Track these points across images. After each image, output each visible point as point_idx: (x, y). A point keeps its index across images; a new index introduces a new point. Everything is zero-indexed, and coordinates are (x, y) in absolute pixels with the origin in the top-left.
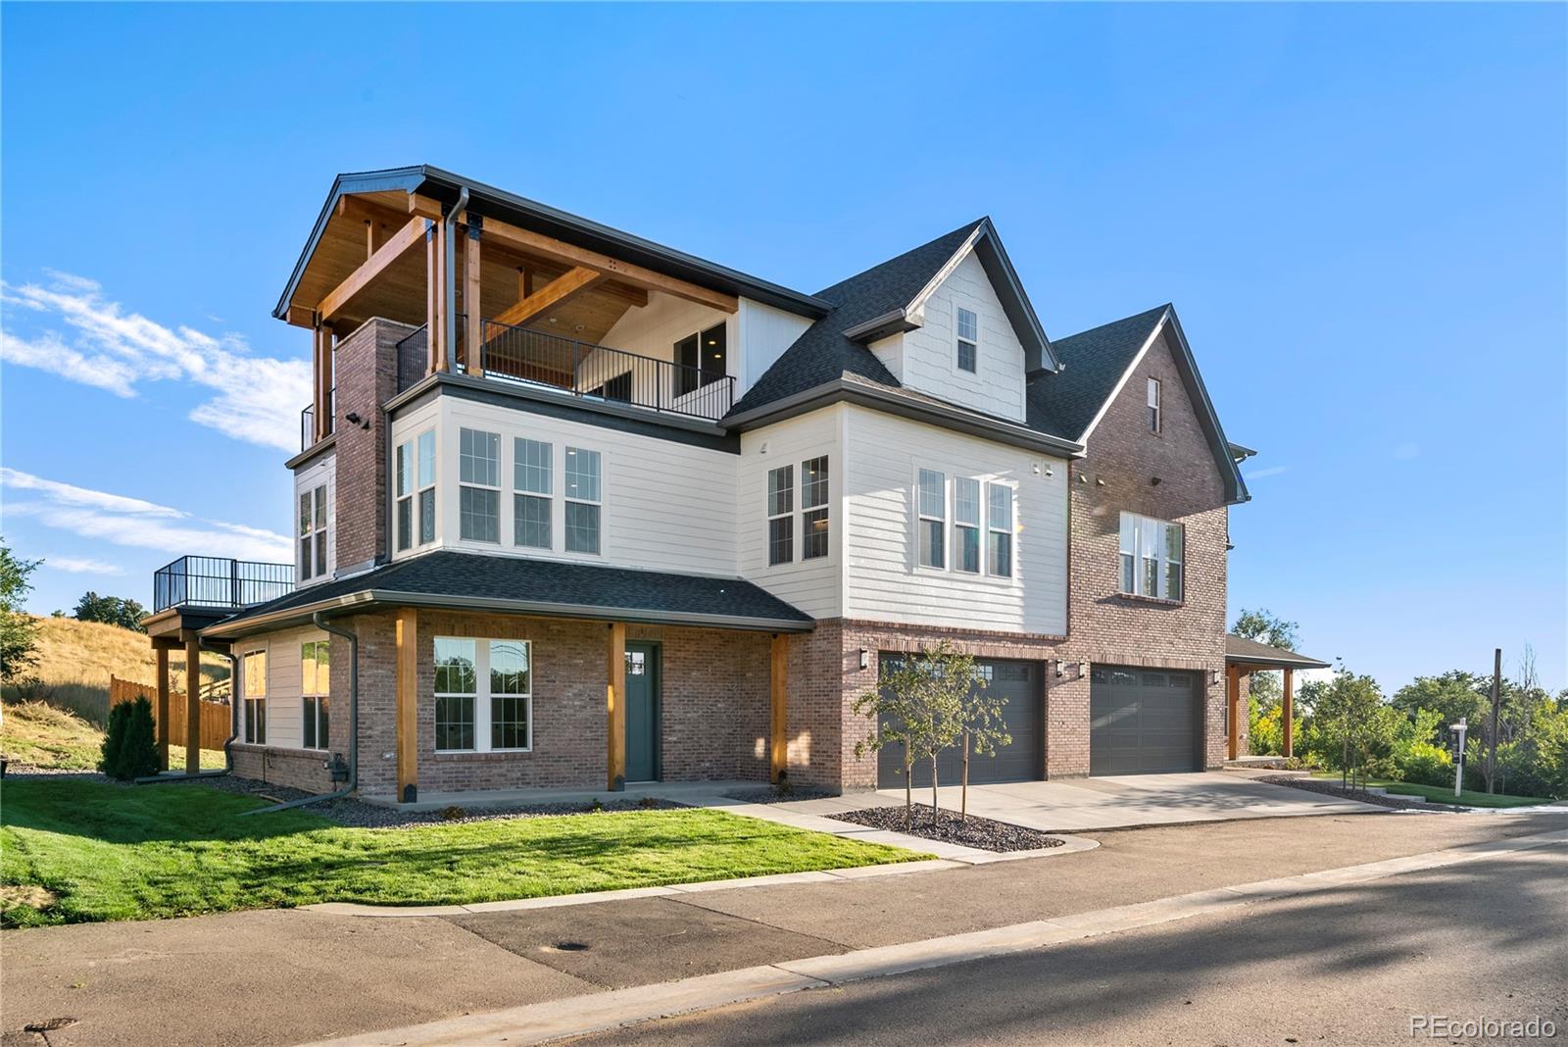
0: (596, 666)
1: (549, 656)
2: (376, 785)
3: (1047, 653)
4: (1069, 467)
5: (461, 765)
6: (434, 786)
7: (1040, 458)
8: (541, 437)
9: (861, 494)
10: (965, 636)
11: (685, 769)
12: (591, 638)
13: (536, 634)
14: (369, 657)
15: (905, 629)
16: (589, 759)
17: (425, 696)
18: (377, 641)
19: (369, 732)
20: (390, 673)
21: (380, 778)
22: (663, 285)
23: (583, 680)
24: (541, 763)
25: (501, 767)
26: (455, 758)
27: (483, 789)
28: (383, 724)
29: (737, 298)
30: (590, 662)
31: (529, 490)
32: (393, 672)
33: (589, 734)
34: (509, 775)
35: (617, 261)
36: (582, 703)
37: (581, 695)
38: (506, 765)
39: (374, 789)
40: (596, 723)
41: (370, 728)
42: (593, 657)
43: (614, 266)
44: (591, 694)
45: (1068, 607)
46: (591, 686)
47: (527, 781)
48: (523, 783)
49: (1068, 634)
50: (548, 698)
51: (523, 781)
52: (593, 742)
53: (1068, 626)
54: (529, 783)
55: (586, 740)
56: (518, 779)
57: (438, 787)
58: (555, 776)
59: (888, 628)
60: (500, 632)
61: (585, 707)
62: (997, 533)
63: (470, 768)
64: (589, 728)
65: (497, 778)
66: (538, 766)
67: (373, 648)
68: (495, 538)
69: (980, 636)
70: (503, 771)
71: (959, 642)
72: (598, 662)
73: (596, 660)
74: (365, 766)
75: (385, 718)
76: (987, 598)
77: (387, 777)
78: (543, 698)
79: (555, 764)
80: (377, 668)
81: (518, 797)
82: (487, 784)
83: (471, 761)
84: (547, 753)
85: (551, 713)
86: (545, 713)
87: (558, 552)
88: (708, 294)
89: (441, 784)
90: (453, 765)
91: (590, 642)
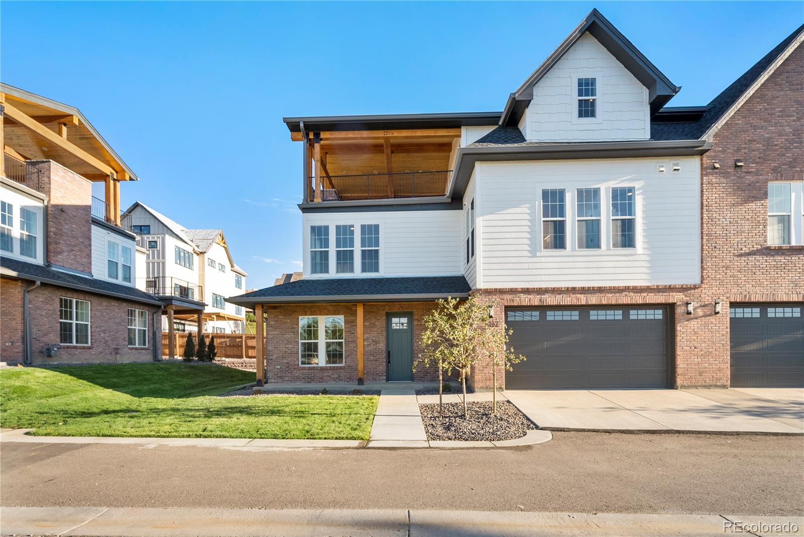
0: (376, 325)
1: (351, 322)
2: (274, 379)
3: (676, 298)
4: (702, 160)
5: (310, 371)
6: (298, 380)
7: (668, 160)
8: (348, 223)
9: (492, 213)
10: (584, 292)
11: (427, 375)
12: (373, 312)
13: (345, 312)
14: (271, 327)
15: (527, 291)
16: (372, 369)
17: (294, 342)
18: (275, 320)
19: (271, 357)
20: (279, 333)
21: (276, 376)
22: (414, 135)
23: (369, 332)
24: (347, 371)
25: (328, 373)
26: (307, 368)
27: (320, 382)
28: (277, 354)
29: (461, 128)
30: (373, 324)
31: (343, 247)
32: (281, 332)
33: (372, 358)
34: (332, 376)
35: (388, 131)
36: (369, 343)
37: (368, 339)
38: (330, 372)
39: (273, 381)
40: (376, 353)
41: (272, 356)
42: (374, 321)
43: (386, 133)
44: (373, 338)
45: (702, 263)
46: (373, 335)
47: (341, 379)
48: (339, 380)
49: (702, 282)
50: (351, 341)
51: (339, 379)
52: (374, 362)
53: (702, 277)
54: (341, 380)
55: (371, 360)
56: (336, 378)
57: (300, 381)
58: (355, 377)
59: (513, 291)
60: (327, 312)
61: (370, 345)
62: (619, 220)
63: (314, 373)
64: (372, 354)
65: (326, 377)
66: (346, 372)
67: (273, 323)
68: (327, 271)
69: (600, 290)
70: (330, 374)
71: (579, 296)
72: (377, 324)
73: (375, 322)
74: (270, 371)
75: (278, 351)
76: (610, 264)
77: (279, 376)
78: (349, 341)
79: (355, 371)
80: (275, 331)
81: (336, 386)
82: (321, 380)
83: (314, 370)
84: (351, 366)
85: (352, 348)
86: (349, 348)
87: (358, 273)
88: (441, 131)
89: (301, 379)
90: (306, 371)
91: (372, 314)
